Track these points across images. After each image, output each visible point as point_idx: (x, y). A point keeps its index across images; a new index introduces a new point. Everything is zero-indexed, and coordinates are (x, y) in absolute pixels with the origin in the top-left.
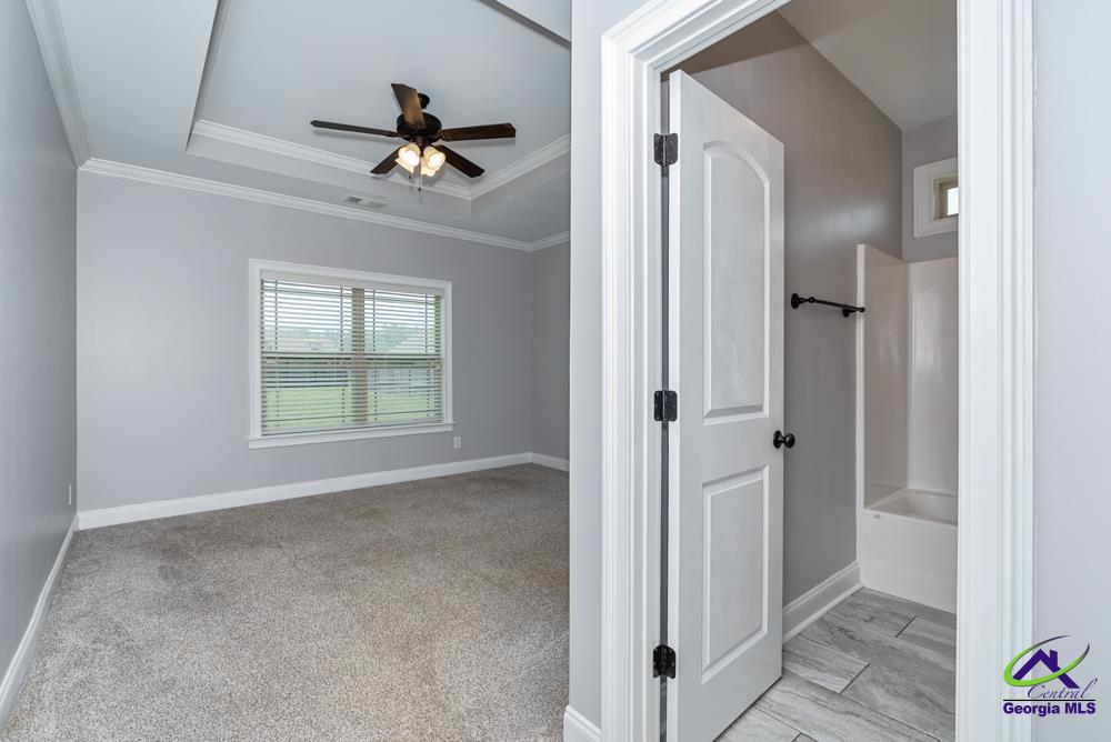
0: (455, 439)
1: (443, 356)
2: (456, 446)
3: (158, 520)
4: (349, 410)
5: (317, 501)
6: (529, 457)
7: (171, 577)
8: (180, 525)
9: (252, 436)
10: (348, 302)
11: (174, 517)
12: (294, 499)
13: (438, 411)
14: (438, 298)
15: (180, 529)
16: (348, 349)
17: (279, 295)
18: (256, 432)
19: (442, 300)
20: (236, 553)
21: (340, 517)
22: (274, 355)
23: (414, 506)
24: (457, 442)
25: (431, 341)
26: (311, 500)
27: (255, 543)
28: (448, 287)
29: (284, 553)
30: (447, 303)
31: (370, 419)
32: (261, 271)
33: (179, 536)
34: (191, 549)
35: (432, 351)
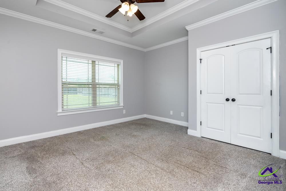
0: (124, 110)
1: (120, 84)
2: (124, 113)
3: (24, 143)
4: (91, 102)
5: (82, 133)
6: (145, 116)
7: (32, 173)
8: (32, 145)
9: (59, 111)
10: (90, 66)
11: (30, 142)
12: (73, 133)
13: (118, 102)
14: (118, 65)
15: (33, 147)
16: (90, 81)
17: (68, 62)
18: (60, 110)
19: (120, 66)
20: (57, 159)
21: (92, 140)
22: (66, 83)
23: (116, 135)
24: (124, 112)
25: (116, 79)
26: (79, 133)
27: (64, 153)
28: (122, 62)
29: (77, 158)
30: (121, 67)
31: (98, 105)
32: (62, 53)
33: (33, 150)
34: (39, 157)
35: (116, 82)
